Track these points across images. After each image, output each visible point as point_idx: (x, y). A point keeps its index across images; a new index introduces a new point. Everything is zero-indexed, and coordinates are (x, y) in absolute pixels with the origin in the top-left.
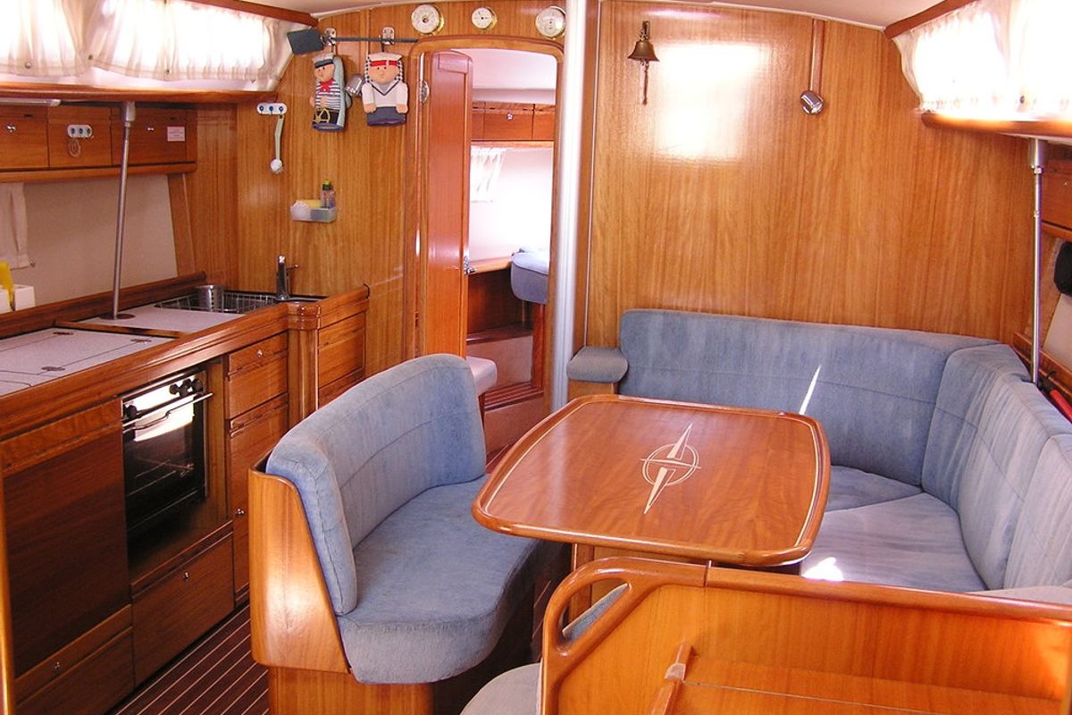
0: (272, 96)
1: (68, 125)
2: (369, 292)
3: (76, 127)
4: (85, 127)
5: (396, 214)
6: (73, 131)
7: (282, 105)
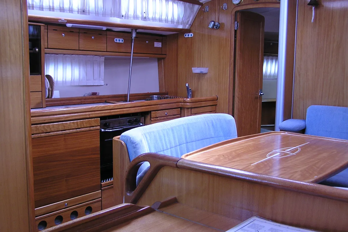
0: (188, 31)
1: (115, 38)
2: (217, 98)
3: (118, 39)
4: (121, 39)
5: (227, 70)
6: (116, 40)
7: (192, 34)
